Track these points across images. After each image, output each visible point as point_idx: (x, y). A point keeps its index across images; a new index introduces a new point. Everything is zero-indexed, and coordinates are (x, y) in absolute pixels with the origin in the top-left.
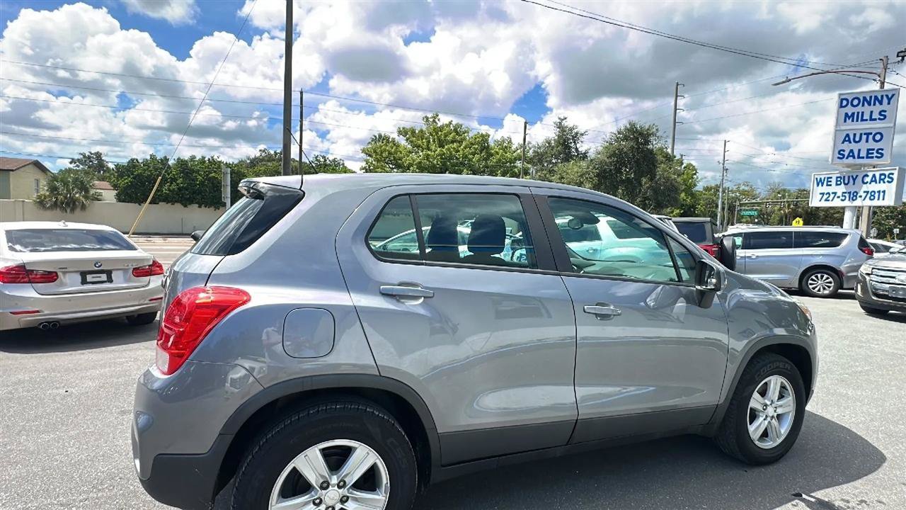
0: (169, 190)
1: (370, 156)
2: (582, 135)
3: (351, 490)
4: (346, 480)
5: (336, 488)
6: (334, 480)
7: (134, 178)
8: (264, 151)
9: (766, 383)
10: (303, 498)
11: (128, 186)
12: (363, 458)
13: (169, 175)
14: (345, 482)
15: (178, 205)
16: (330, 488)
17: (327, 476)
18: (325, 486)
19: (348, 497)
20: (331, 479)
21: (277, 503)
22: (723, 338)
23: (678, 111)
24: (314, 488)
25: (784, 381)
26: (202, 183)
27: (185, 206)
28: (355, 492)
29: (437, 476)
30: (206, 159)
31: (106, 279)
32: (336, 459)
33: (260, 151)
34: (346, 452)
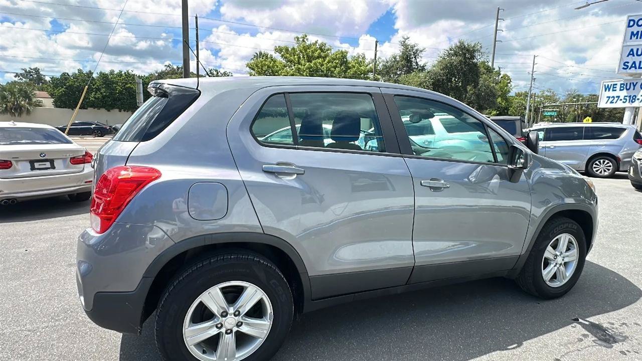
0: (95, 98)
1: (253, 69)
2: (421, 51)
3: (244, 318)
4: (240, 310)
5: (233, 316)
6: (231, 310)
7: (66, 88)
8: (169, 66)
9: (557, 239)
10: (209, 323)
11: (62, 94)
12: (253, 294)
13: (94, 85)
14: (239, 312)
15: (103, 110)
16: (229, 316)
17: (225, 307)
18: (225, 314)
19: (242, 323)
20: (229, 310)
21: (189, 327)
22: (527, 206)
23: (498, 31)
24: (216, 316)
25: (572, 238)
26: (120, 92)
27: (109, 111)
28: (247, 319)
29: (308, 307)
30: (123, 73)
31: (50, 166)
32: (232, 295)
33: (166, 66)
34: (240, 290)
